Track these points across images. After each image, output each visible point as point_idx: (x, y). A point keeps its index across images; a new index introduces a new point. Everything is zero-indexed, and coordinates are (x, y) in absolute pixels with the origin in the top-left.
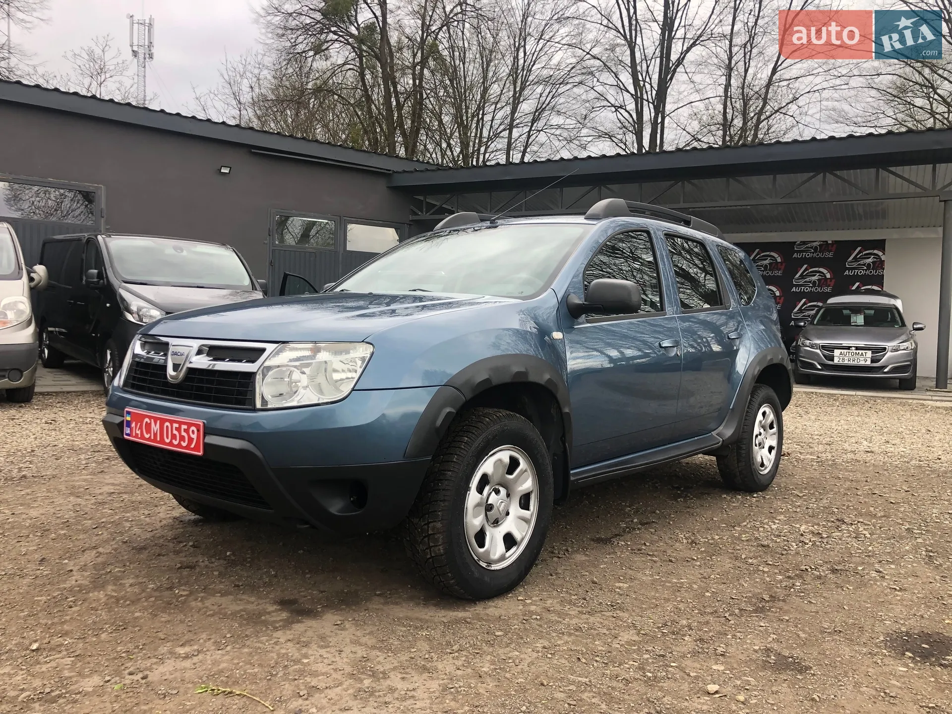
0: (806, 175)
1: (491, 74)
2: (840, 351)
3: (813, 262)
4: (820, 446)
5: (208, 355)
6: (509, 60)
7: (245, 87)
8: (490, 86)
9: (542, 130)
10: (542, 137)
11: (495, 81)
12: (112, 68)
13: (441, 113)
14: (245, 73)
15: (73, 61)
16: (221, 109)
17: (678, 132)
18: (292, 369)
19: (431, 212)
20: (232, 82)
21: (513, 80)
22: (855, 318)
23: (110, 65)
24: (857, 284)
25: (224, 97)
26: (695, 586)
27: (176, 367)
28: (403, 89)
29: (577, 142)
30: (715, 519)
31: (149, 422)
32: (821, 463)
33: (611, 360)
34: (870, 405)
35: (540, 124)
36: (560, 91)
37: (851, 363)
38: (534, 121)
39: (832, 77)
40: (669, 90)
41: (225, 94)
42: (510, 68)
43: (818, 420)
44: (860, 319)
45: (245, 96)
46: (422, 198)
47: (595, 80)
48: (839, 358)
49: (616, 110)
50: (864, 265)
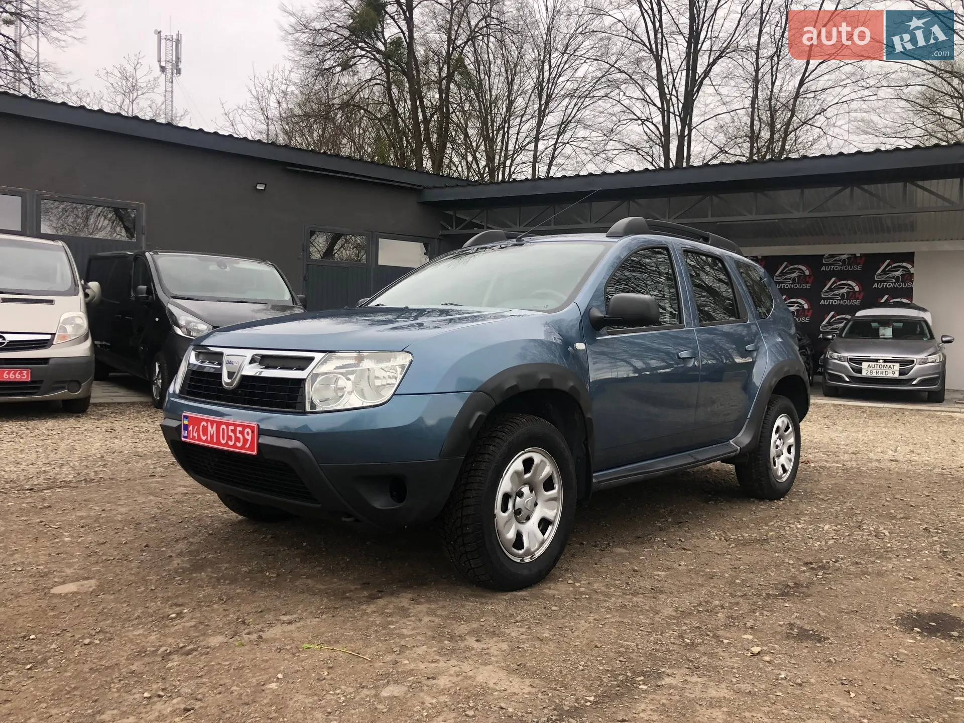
0: (833, 190)
1: (515, 88)
2: (868, 363)
3: (841, 275)
4: (846, 455)
5: (260, 364)
6: (534, 73)
7: (273, 104)
8: (516, 98)
9: (568, 143)
10: (568, 150)
11: (521, 94)
12: (143, 85)
13: (467, 127)
14: (272, 88)
15: (106, 79)
16: (249, 125)
17: (705, 144)
18: (339, 375)
19: (461, 226)
20: (260, 98)
21: (539, 93)
22: (883, 331)
23: (142, 82)
24: (886, 297)
25: (252, 113)
26: (726, 575)
27: (231, 375)
28: (429, 103)
29: (604, 156)
30: (744, 519)
31: (206, 425)
32: (846, 470)
33: (636, 370)
34: (897, 417)
35: (566, 136)
36: (586, 104)
37: (880, 375)
38: (559, 134)
39: (860, 88)
40: (695, 102)
41: (253, 109)
42: (535, 80)
43: (844, 431)
44: (888, 332)
45: (273, 111)
46: (451, 213)
47: (622, 93)
48: (867, 370)
49: (643, 123)
50: (893, 278)
